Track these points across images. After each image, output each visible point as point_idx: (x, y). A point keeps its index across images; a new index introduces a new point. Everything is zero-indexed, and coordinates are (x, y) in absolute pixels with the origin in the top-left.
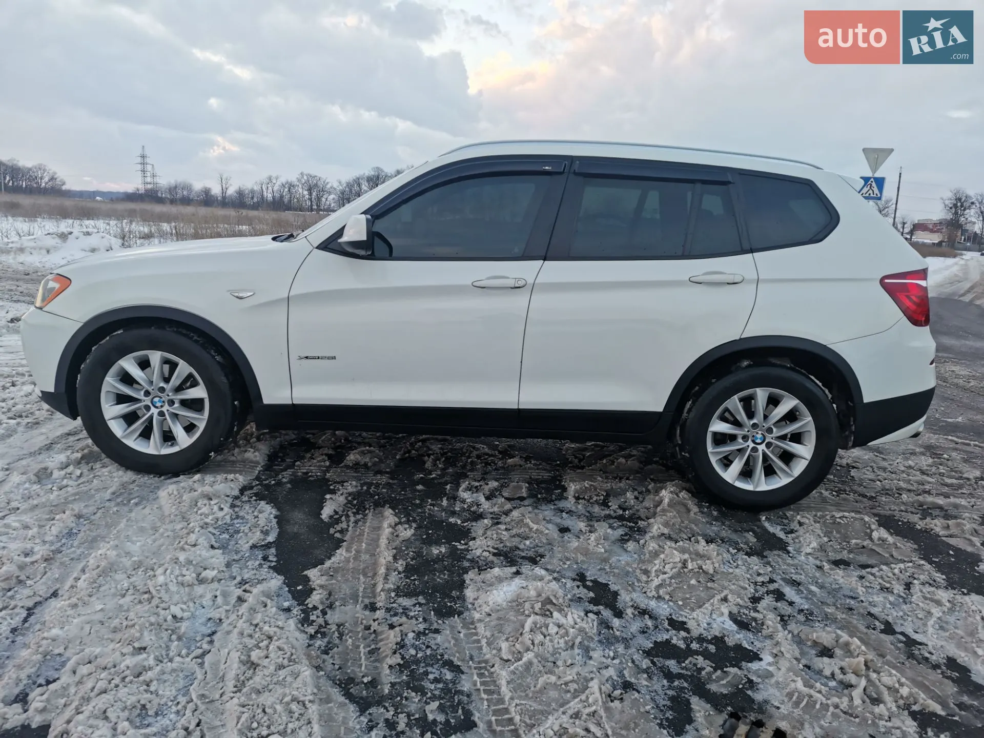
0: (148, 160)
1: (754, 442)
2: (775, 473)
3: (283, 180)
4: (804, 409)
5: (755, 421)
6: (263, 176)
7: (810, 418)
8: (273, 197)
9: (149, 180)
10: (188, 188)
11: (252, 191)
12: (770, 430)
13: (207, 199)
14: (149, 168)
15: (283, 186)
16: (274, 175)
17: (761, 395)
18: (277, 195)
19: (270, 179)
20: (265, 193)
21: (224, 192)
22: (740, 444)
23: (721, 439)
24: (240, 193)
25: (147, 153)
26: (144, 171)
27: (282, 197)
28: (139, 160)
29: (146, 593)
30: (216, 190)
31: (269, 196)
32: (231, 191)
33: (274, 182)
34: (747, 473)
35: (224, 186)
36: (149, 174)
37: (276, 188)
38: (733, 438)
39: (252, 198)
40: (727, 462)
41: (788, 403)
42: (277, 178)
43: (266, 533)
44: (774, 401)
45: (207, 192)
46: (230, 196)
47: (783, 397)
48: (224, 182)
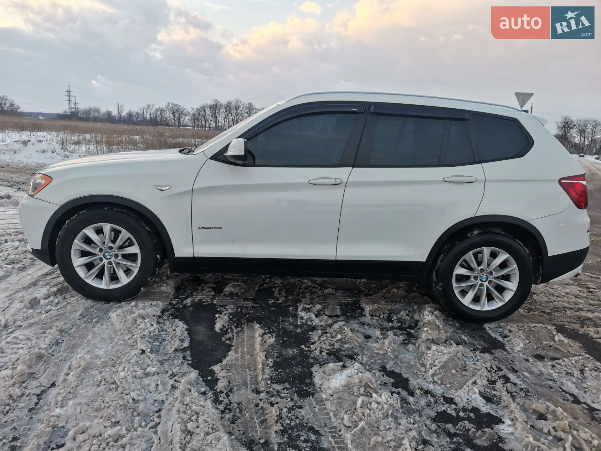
0: (72, 94)
1: (481, 280)
2: (494, 299)
3: (157, 107)
4: (512, 260)
5: (482, 267)
6: (144, 105)
7: (516, 266)
8: (151, 117)
9: (72, 106)
10: (97, 111)
11: (138, 114)
12: (491, 273)
13: (109, 118)
14: (73, 99)
15: (157, 110)
16: (151, 104)
17: (486, 251)
18: (153, 116)
19: (149, 106)
20: (145, 115)
21: (120, 113)
22: (472, 281)
23: (461, 279)
24: (130, 115)
25: (72, 89)
26: (69, 101)
27: (156, 117)
28: (67, 94)
29: (113, 383)
30: (115, 113)
31: (148, 117)
32: (124, 113)
33: (151, 108)
34: (476, 299)
35: (120, 110)
36: (72, 103)
37: (152, 112)
38: (467, 278)
39: (138, 118)
40: (464, 293)
41: (503, 257)
42: (153, 106)
43: (182, 341)
44: (494, 255)
45: (109, 114)
46: (124, 117)
47: (499, 252)
48: (120, 108)
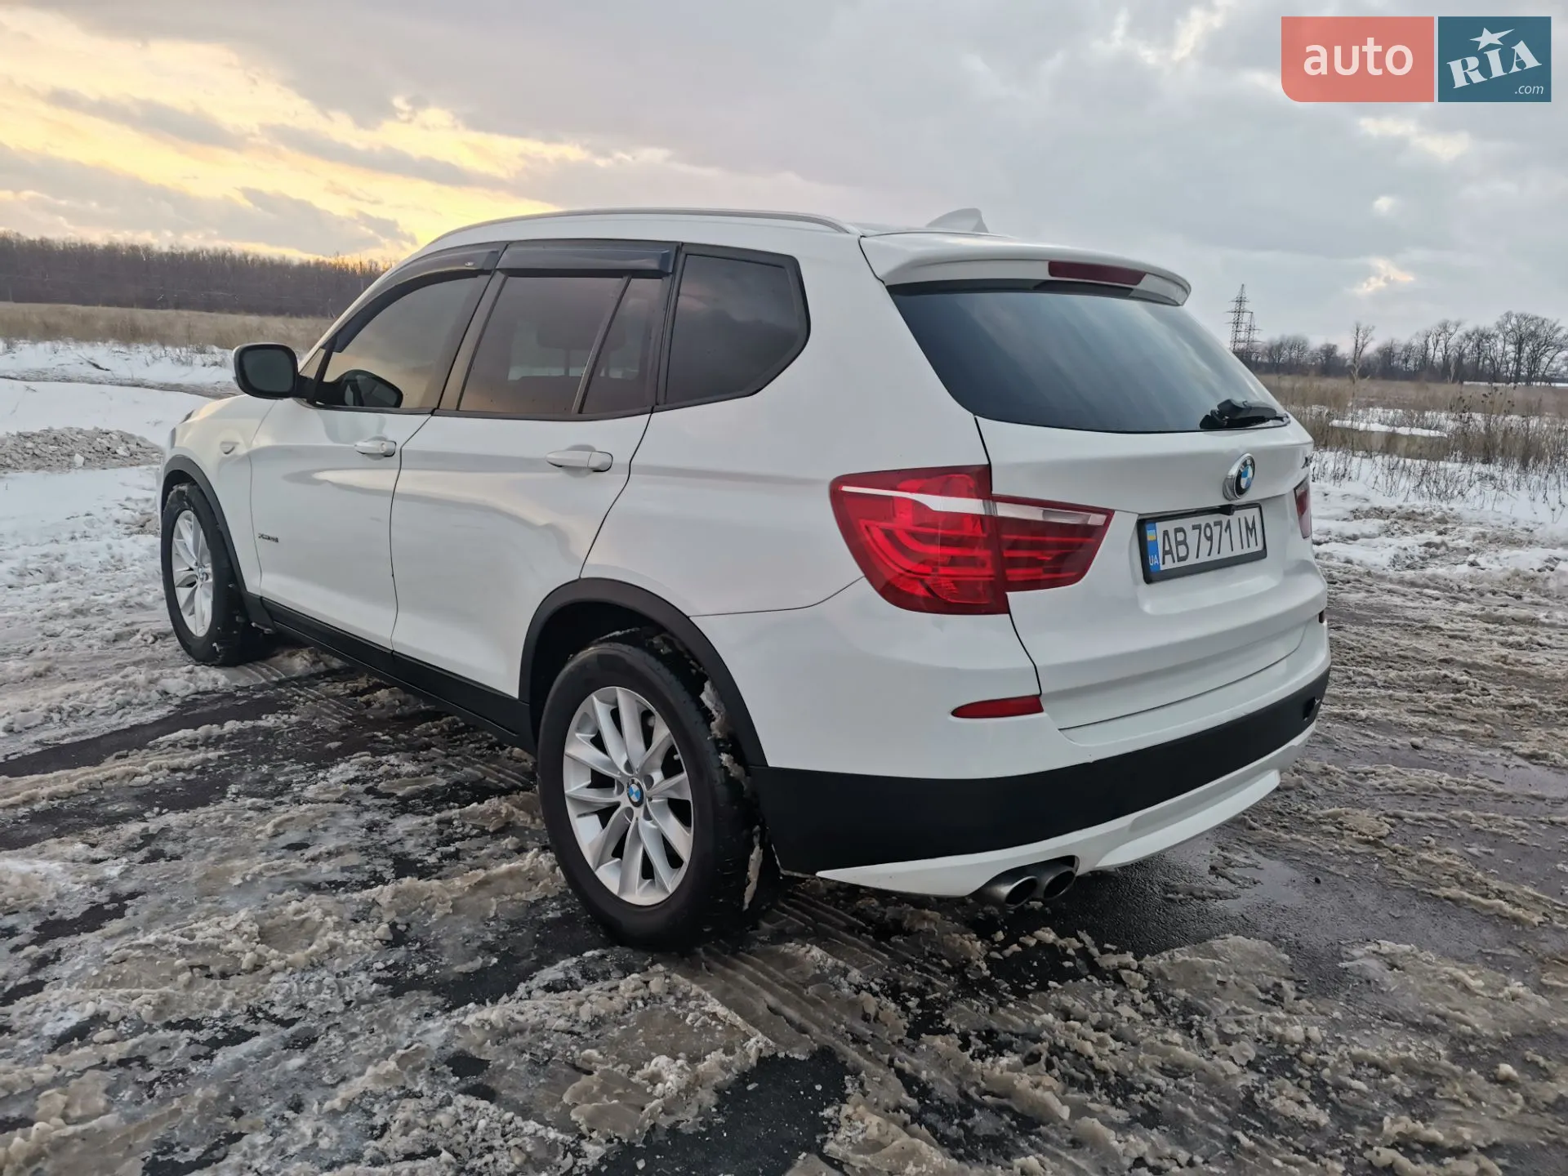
0: (1247, 306)
3: (1469, 327)
6: (1431, 323)
8: (1446, 358)
9: (1242, 336)
10: (1298, 345)
11: (1408, 348)
13: (1329, 364)
14: (1246, 318)
15: (1468, 337)
16: (1453, 318)
18: (1453, 354)
19: (1444, 327)
20: (1431, 351)
21: (1358, 350)
24: (1387, 354)
25: (1248, 295)
26: (1237, 323)
27: (1461, 356)
28: (1233, 306)
30: (1345, 349)
31: (1436, 355)
32: (1371, 349)
33: (1452, 330)
35: (1360, 341)
36: (1244, 327)
37: (1452, 342)
39: (1406, 361)
42: (1458, 325)
45: (1329, 351)
46: (1368, 358)
48: (1361, 335)
